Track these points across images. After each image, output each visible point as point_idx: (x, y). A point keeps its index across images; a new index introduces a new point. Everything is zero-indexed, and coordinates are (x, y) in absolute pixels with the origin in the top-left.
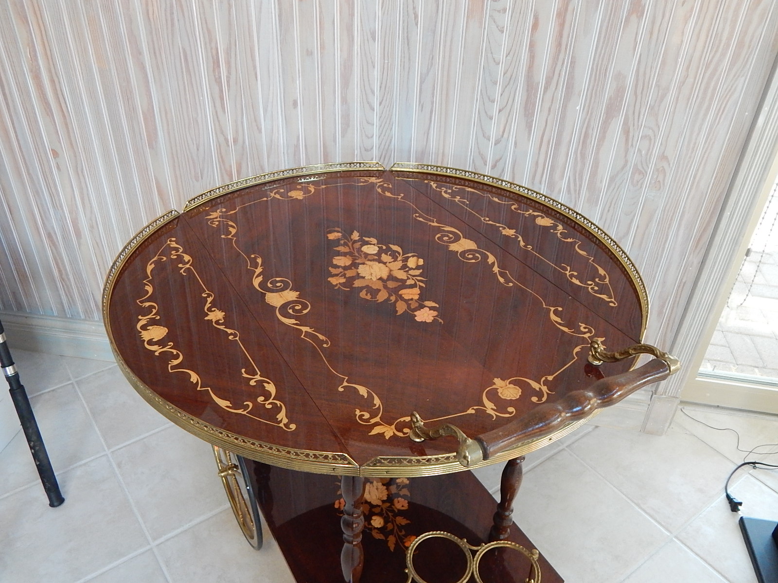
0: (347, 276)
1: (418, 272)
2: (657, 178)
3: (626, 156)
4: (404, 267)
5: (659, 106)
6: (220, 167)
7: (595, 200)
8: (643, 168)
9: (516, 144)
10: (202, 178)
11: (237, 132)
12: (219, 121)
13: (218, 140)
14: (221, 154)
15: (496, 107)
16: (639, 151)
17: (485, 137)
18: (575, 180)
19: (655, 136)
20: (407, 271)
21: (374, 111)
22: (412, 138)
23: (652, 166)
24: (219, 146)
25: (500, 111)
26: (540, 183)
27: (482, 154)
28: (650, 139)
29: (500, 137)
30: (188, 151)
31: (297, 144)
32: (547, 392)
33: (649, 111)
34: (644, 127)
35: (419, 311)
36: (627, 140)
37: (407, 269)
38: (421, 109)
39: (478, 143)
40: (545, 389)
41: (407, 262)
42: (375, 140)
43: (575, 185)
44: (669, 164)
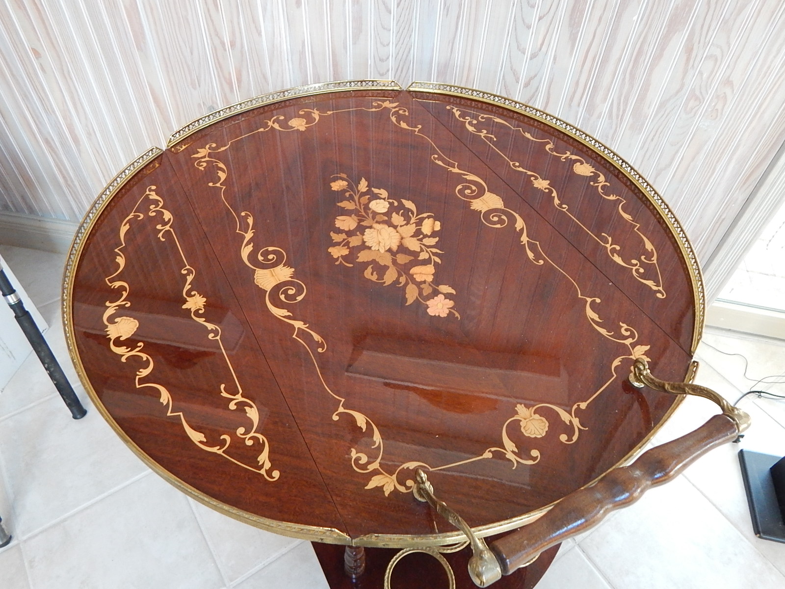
0: (351, 245)
1: (433, 241)
2: (715, 106)
3: (683, 78)
4: (418, 234)
5: (735, 20)
6: (219, 76)
7: (638, 128)
8: (701, 93)
9: (555, 59)
10: (199, 86)
11: (233, 33)
12: (212, 21)
13: (213, 44)
14: (218, 59)
15: (535, 14)
16: (701, 73)
17: (520, 50)
18: (619, 104)
19: (723, 56)
20: (421, 240)
21: (391, 13)
22: (434, 46)
23: (711, 93)
24: (215, 49)
25: (540, 19)
26: (579, 105)
27: (515, 70)
28: (716, 60)
29: (537, 51)
30: (182, 57)
31: (302, 52)
32: (578, 428)
33: (722, 25)
34: (711, 45)
35: (432, 300)
36: (688, 60)
37: (421, 236)
38: (445, 13)
39: (510, 56)
40: (576, 422)
41: (421, 226)
42: (392, 49)
43: (618, 109)
44: (733, 91)
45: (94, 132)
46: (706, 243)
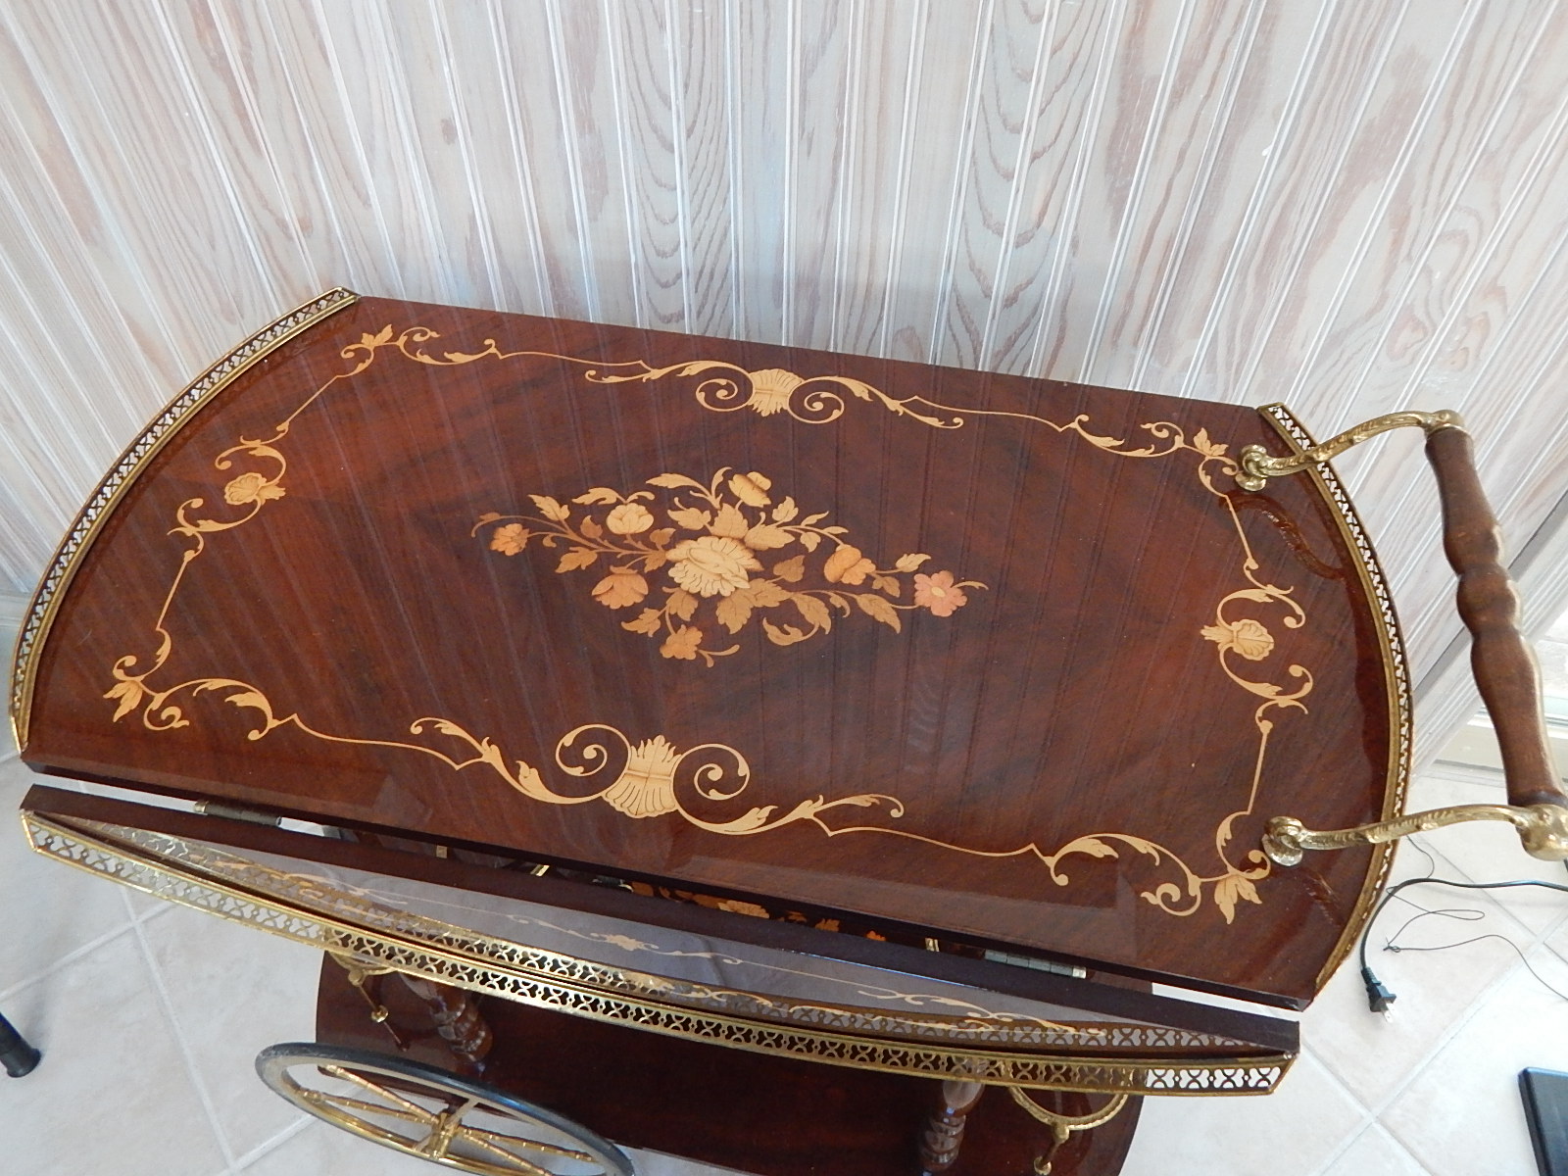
2: (1461, 342)
3: (1385, 282)
5: (1514, 151)
6: (284, 294)
7: (1278, 389)
8: (1428, 314)
9: (1075, 244)
10: (242, 316)
11: (304, 202)
12: (250, 177)
13: (260, 226)
14: (275, 258)
15: (1024, 146)
16: (1427, 271)
17: (989, 227)
18: (1231, 340)
19: (1481, 233)
21: (673, 151)
22: (782, 222)
23: (1452, 313)
24: (266, 240)
25: (1035, 157)
26: (1135, 344)
27: (980, 271)
28: (1465, 243)
29: (1030, 228)
30: (190, 254)
31: (472, 239)
33: (1481, 164)
34: (1454, 208)
36: (1397, 243)
38: (805, 147)
39: (967, 241)
42: (683, 229)
43: (1230, 350)
44: (1506, 307)
45: (18, 413)
46: (1437, 621)
